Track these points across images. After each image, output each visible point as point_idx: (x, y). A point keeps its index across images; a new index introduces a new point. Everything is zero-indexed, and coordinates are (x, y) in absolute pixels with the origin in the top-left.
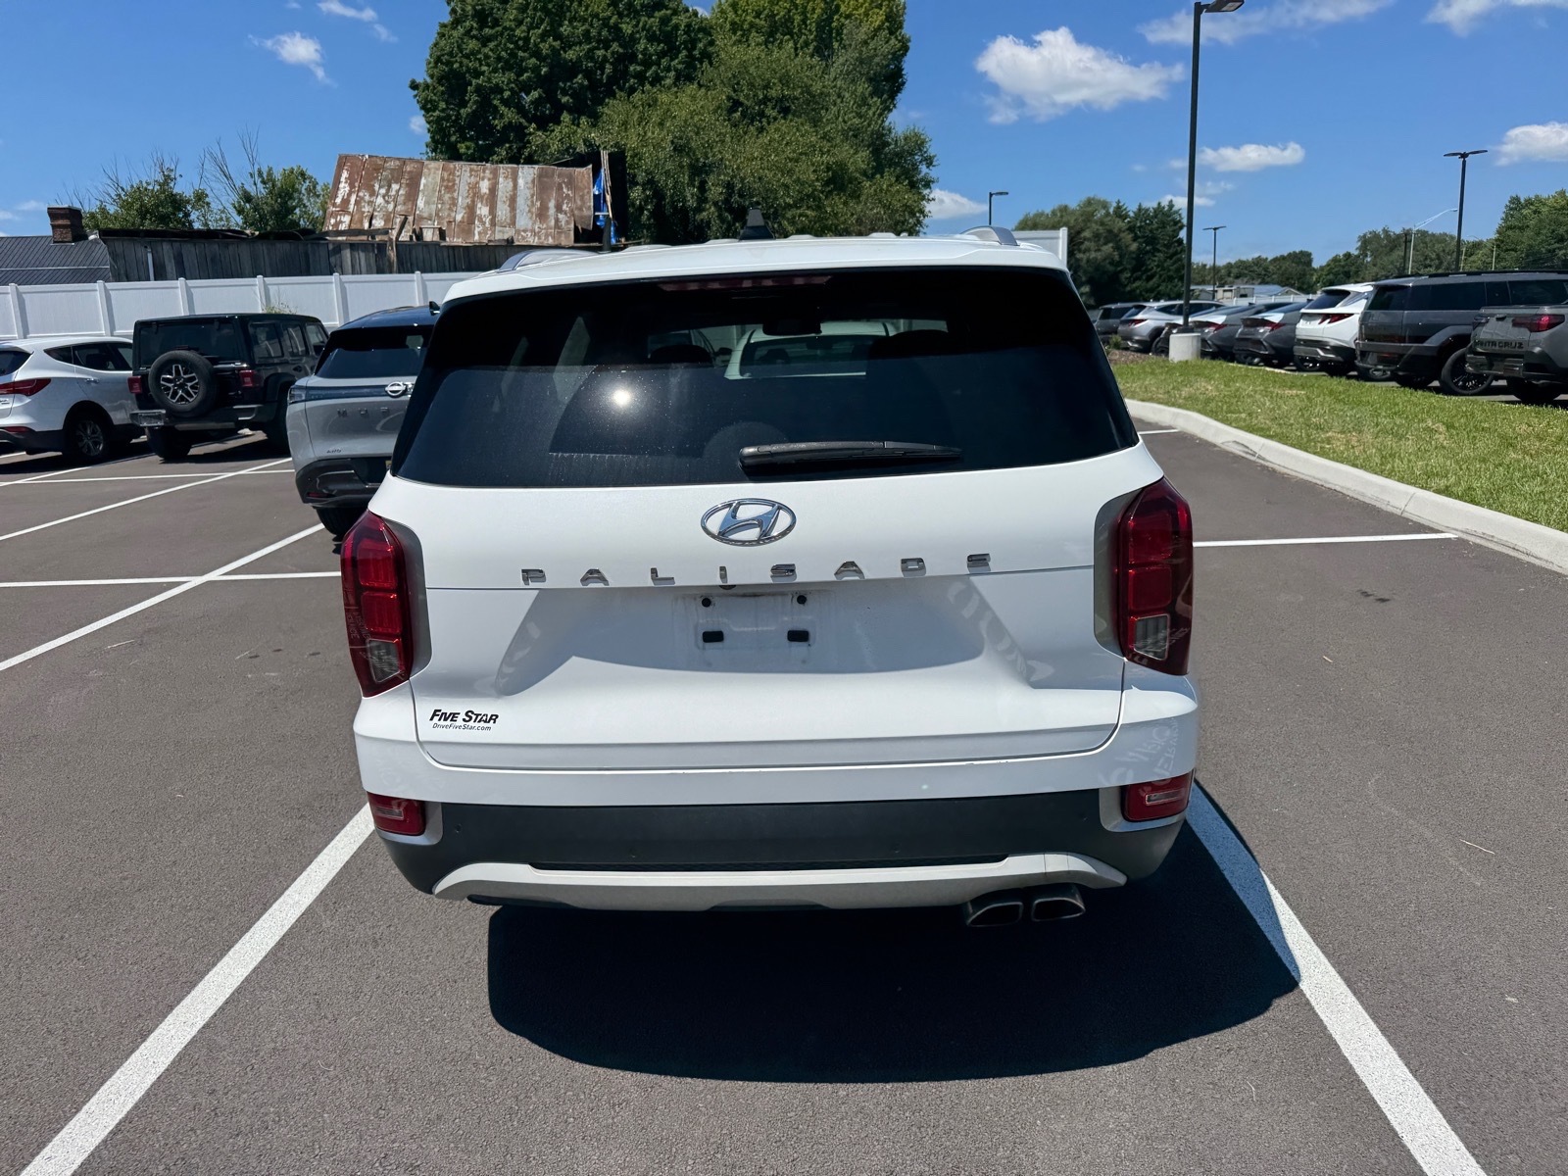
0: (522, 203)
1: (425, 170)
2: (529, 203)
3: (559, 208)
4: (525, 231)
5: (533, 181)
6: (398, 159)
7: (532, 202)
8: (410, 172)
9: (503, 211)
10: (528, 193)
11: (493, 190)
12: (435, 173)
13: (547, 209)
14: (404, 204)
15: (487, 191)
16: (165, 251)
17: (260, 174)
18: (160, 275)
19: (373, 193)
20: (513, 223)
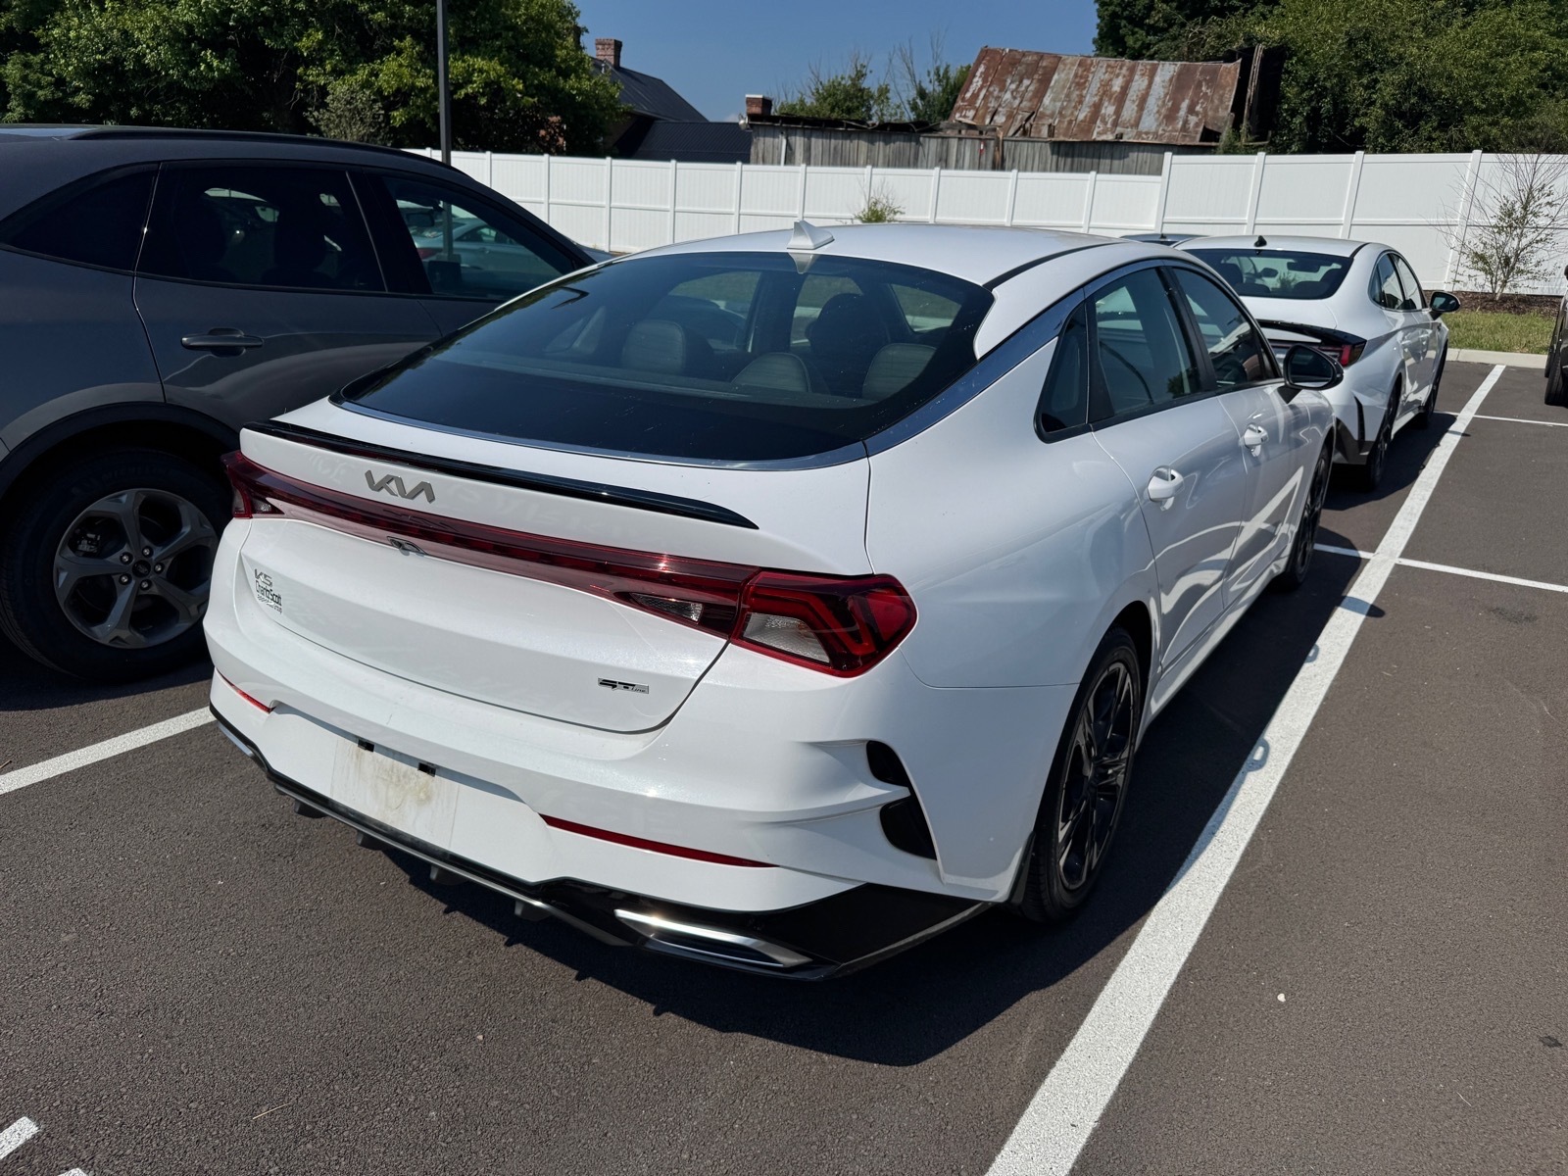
0: (1152, 103)
1: (1061, 66)
2: (1160, 103)
3: (1191, 110)
5: (1171, 80)
6: (1037, 53)
7: (1164, 102)
8: (1045, 67)
9: (1129, 110)
10: (1162, 92)
11: (1125, 89)
12: (1070, 69)
13: (1178, 110)
14: (1031, 101)
15: (1119, 90)
16: (797, 141)
18: (789, 160)
20: (1137, 124)
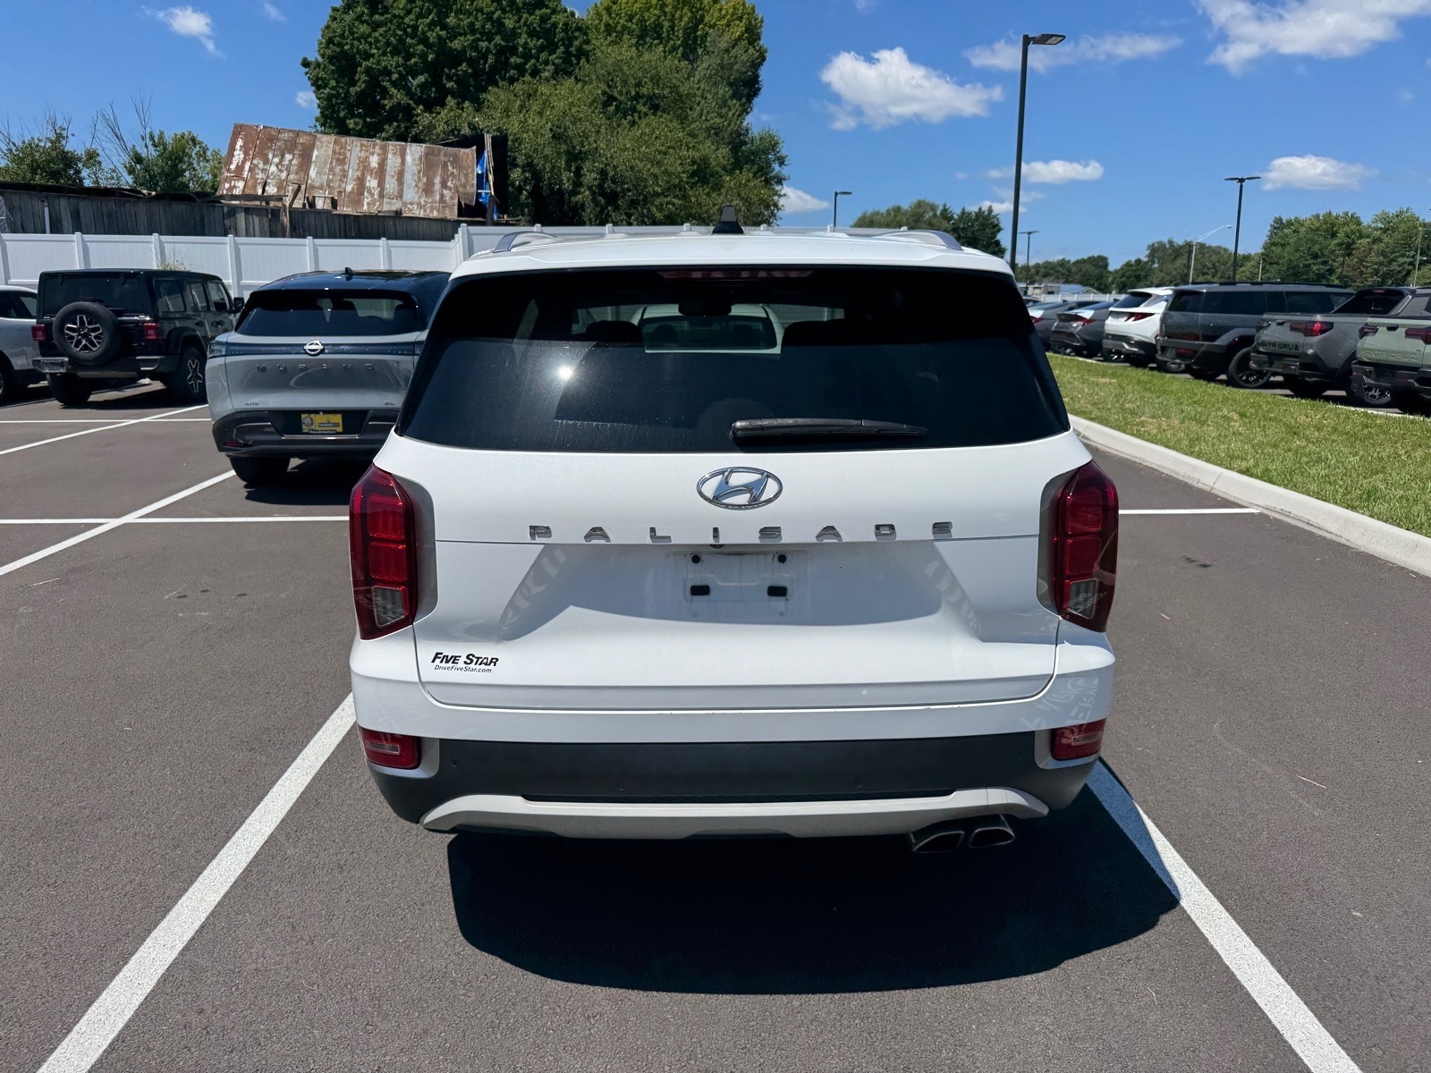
0: (409, 178)
1: (318, 143)
2: (416, 178)
3: (444, 185)
4: (411, 204)
5: (420, 158)
6: (292, 131)
7: (419, 178)
8: (302, 144)
9: (391, 184)
10: (415, 169)
11: (382, 164)
12: (327, 146)
13: (433, 184)
14: (297, 173)
15: (377, 166)
16: (62, 207)
17: (152, 138)
18: (56, 229)
19: (266, 162)
20: (400, 196)
